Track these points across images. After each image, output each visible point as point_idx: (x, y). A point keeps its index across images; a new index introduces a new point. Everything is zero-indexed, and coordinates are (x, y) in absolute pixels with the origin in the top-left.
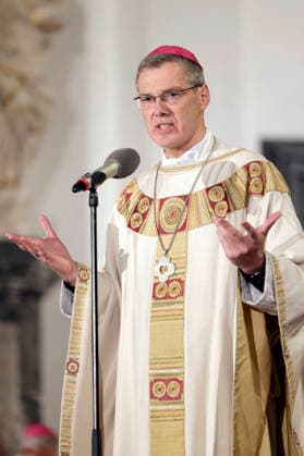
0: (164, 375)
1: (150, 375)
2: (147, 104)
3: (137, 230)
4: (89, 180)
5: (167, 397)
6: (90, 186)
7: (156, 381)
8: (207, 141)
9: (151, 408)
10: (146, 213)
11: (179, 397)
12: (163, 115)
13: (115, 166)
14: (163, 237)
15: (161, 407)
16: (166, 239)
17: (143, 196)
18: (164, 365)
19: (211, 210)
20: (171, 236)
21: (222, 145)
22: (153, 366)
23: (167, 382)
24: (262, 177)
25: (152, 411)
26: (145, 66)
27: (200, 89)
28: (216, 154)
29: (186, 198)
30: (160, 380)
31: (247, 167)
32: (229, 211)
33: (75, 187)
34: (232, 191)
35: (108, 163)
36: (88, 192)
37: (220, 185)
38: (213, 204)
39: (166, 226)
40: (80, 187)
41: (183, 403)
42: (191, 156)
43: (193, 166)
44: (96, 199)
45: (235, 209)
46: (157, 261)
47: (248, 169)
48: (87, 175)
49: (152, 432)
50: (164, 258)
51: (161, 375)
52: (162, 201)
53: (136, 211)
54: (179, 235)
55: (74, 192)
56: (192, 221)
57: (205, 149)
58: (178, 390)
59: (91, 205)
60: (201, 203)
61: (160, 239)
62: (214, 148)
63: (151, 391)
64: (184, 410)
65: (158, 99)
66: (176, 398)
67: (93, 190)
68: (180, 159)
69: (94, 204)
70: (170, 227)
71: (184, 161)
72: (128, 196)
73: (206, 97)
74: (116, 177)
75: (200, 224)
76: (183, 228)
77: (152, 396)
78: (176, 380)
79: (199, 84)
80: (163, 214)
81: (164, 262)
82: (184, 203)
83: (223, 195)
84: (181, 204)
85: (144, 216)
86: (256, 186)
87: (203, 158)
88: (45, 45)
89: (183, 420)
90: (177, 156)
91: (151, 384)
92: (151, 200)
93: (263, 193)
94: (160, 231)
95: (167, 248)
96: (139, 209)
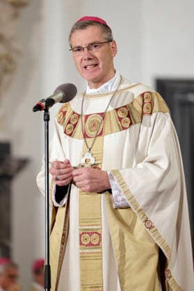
0: (89, 230)
1: (80, 230)
2: (78, 53)
3: (70, 135)
4: (44, 104)
5: (90, 244)
6: (44, 108)
7: (83, 233)
8: (117, 78)
9: (81, 251)
10: (76, 124)
11: (98, 244)
12: (89, 59)
13: (61, 95)
14: (88, 140)
15: (87, 251)
16: (90, 141)
17: (74, 113)
18: (89, 224)
19: (119, 123)
20: (93, 139)
21: (126, 81)
22: (81, 224)
23: (91, 234)
24: (152, 103)
25: (81, 253)
26: (76, 28)
27: (111, 43)
28: (122, 87)
29: (103, 115)
30: (86, 233)
31: (142, 95)
32: (131, 124)
33: (35, 108)
34: (133, 111)
35: (56, 93)
36: (43, 111)
37: (125, 106)
38: (120, 119)
39: (89, 133)
40: (38, 108)
41: (101, 248)
42: (106, 87)
43: (108, 94)
44: (48, 116)
45: (135, 123)
46: (83, 156)
47: (143, 97)
48: (42, 101)
49: (81, 266)
50: (88, 153)
51: (87, 230)
52: (87, 117)
53: (69, 122)
54: (98, 138)
55: (34, 111)
56: (107, 129)
57: (115, 84)
58: (98, 239)
59: (45, 120)
60: (112, 118)
61: (86, 142)
62: (120, 83)
63: (80, 240)
64: (102, 252)
65: (86, 49)
66: (97, 245)
67: (46, 111)
68: (99, 89)
69: (47, 119)
70: (91, 133)
71: (102, 91)
72: (65, 113)
73: (115, 48)
74: (61, 102)
75: (112, 132)
76: (101, 134)
77: (81, 244)
78: (96, 233)
79: (110, 40)
80: (87, 125)
81: (88, 156)
82: (101, 118)
83: (127, 113)
84: (99, 118)
85: (75, 126)
86: (147, 108)
87: (114, 89)
88: (16, 16)
89: (102, 259)
90: (97, 87)
91: (80, 235)
92: (79, 115)
93: (151, 114)
94: (85, 136)
95: (90, 147)
96: (71, 122)
